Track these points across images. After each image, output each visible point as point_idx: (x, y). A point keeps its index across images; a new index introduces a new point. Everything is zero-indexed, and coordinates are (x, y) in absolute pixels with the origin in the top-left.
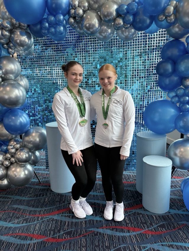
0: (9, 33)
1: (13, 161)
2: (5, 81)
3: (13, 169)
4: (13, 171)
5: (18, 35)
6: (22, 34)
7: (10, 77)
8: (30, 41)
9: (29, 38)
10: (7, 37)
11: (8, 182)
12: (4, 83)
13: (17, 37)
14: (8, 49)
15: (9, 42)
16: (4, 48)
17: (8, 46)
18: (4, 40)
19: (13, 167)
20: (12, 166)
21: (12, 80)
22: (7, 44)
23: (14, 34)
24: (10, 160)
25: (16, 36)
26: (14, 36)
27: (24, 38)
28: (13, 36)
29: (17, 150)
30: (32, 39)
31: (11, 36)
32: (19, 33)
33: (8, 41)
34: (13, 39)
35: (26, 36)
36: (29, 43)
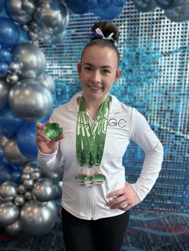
0: (33, 4)
1: (28, 197)
2: (23, 81)
3: (29, 209)
4: (29, 212)
5: (46, 8)
6: (53, 8)
7: (30, 74)
8: (64, 19)
9: (64, 14)
10: (30, 11)
11: (20, 225)
12: (22, 83)
13: (45, 12)
14: (28, 33)
15: (31, 22)
16: (23, 30)
17: (29, 27)
18: (24, 16)
19: (29, 206)
20: (27, 204)
21: (32, 78)
22: (28, 24)
23: (42, 7)
24: (24, 194)
25: (44, 10)
26: (41, 10)
27: (57, 14)
28: (39, 9)
29: (35, 181)
30: (68, 17)
31: (35, 10)
32: (48, 6)
33: (31, 19)
34: (39, 15)
35: (59, 11)
36: (63, 22)
